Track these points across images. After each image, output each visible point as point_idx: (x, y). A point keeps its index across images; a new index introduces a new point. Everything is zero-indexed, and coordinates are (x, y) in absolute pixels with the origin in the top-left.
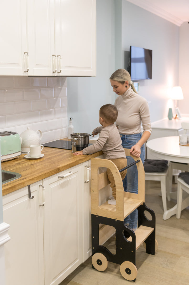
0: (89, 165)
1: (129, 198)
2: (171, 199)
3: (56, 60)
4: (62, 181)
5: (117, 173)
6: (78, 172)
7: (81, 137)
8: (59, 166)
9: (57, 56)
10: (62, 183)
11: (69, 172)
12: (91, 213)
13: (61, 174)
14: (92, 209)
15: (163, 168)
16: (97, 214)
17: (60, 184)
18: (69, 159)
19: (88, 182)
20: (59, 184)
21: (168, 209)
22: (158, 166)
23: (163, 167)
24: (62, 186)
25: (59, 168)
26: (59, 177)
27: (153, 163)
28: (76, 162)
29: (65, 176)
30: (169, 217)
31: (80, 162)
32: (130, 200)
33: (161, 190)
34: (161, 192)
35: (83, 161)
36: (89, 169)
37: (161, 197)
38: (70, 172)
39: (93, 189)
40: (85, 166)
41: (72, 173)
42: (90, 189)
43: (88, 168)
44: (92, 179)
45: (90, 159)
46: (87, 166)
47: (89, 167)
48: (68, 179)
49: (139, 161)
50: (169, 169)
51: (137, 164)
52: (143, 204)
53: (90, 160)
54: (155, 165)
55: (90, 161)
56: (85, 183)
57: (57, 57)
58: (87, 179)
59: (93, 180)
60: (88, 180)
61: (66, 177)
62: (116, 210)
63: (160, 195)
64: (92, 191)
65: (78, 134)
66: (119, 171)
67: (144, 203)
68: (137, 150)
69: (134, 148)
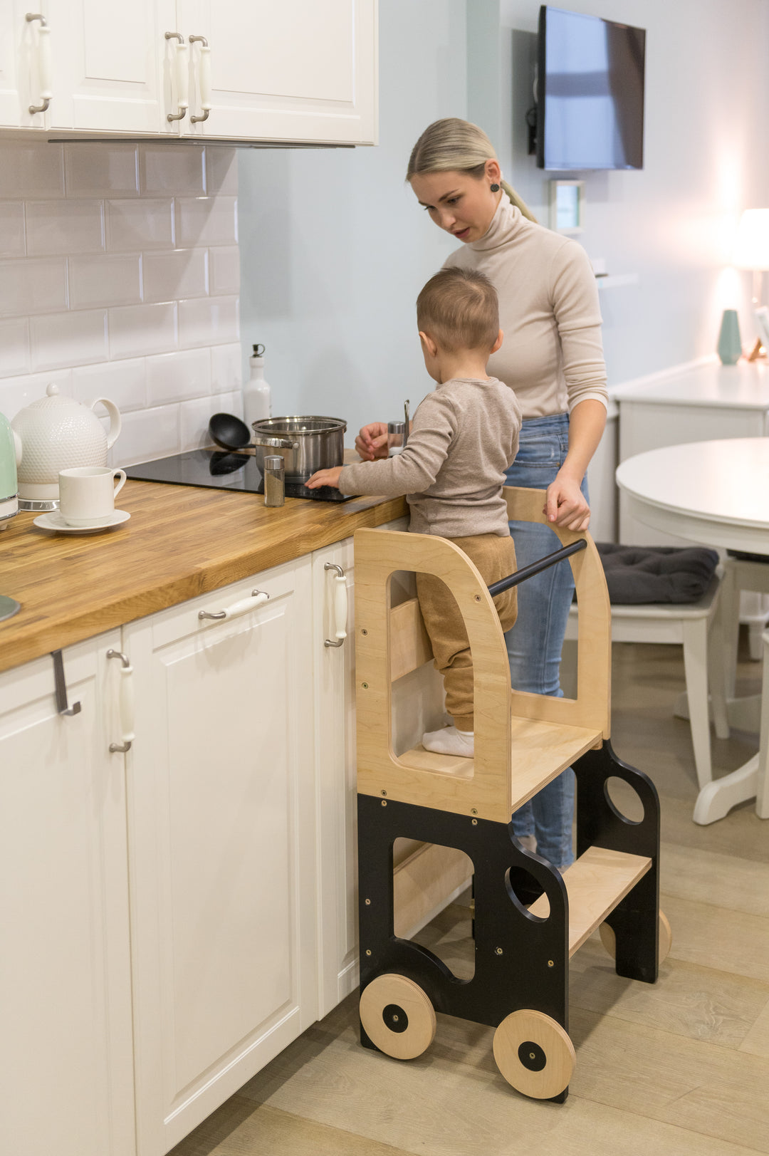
0: (345, 564)
1: (535, 719)
2: (732, 730)
3: (185, 56)
4: (215, 637)
5: (478, 598)
6: (291, 593)
7: (307, 435)
8: (203, 566)
9: (186, 39)
10: (214, 646)
11: (250, 591)
12: (355, 789)
13: (212, 603)
14: (359, 770)
15: (694, 586)
16: (384, 793)
17: (206, 651)
18: (251, 534)
19: (341, 641)
20: (201, 650)
21: (716, 777)
22: (674, 576)
23: (695, 581)
24: (217, 658)
25: (200, 574)
26: (201, 617)
27: (648, 562)
28: (281, 545)
29: (229, 611)
30: (724, 814)
31: (303, 546)
32: (541, 729)
33: (684, 688)
34: (684, 701)
35: (314, 546)
36: (345, 582)
37: (683, 723)
38: (254, 595)
39: (362, 674)
40: (327, 568)
41: (263, 597)
42: (352, 675)
43: (341, 574)
44: (358, 631)
45: (349, 536)
46: (334, 567)
47: (348, 574)
48: (242, 627)
49: (582, 545)
50: (724, 589)
51: (571, 559)
52: (600, 747)
53: (348, 541)
54: (656, 569)
55: (350, 546)
56: (327, 646)
57: (187, 44)
58: (335, 630)
59: (365, 632)
60: (342, 635)
61: (234, 617)
62: (476, 773)
63: (678, 713)
64: (359, 683)
65: (288, 421)
66: (489, 587)
67: (605, 743)
68: (576, 504)
69: (559, 496)
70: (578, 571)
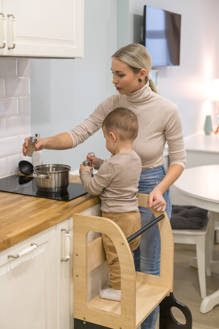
0: (69, 228)
1: (143, 283)
2: (212, 273)
3: (5, 23)
4: (15, 264)
5: (123, 244)
6: (47, 242)
7: (55, 173)
8: (10, 236)
9: (6, 15)
10: (15, 268)
11: (30, 243)
12: (73, 315)
13: (13, 251)
14: (75, 309)
15: (201, 223)
16: (85, 319)
17: (11, 270)
18: (31, 218)
19: (68, 260)
20: (9, 270)
21: (208, 294)
22: (192, 218)
23: (201, 221)
24: (16, 273)
25: (8, 240)
26: (9, 257)
27: (182, 212)
28: (43, 223)
29: (20, 254)
30: (211, 309)
31: (52, 223)
32: (145, 288)
35: (57, 222)
36: (69, 236)
38: (32, 245)
39: (76, 271)
40: (62, 230)
41: (35, 246)
42: (72, 271)
43: (68, 233)
44: (74, 254)
45: (71, 216)
46: (65, 230)
47: (70, 231)
48: (28, 258)
49: (162, 217)
50: (210, 223)
51: (158, 223)
52: (169, 295)
53: (70, 218)
54: (186, 216)
55: (71, 220)
56: (62, 261)
57: (6, 17)
58: (65, 255)
59: (77, 255)
60: (68, 257)
61: (23, 256)
62: (121, 313)
64: (75, 275)
65: (48, 166)
66: (127, 239)
67: (171, 294)
68: (160, 201)
69: (154, 197)
70: (161, 227)
